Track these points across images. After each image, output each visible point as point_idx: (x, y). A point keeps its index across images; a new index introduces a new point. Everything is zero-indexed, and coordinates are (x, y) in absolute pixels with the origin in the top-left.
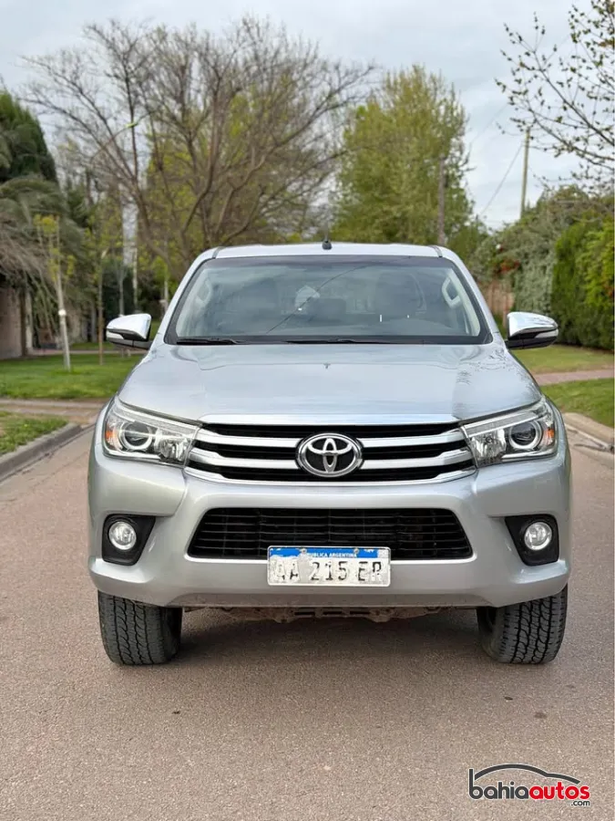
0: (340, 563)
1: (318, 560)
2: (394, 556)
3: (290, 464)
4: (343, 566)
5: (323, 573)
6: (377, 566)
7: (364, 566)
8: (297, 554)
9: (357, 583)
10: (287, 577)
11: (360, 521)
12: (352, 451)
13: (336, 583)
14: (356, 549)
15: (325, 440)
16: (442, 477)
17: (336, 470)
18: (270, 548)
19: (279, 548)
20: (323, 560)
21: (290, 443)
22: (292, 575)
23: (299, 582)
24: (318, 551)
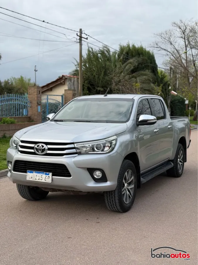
0: (41, 176)
1: (37, 175)
2: (53, 175)
3: (32, 151)
4: (42, 177)
5: (38, 178)
6: (49, 177)
7: (46, 177)
8: (33, 173)
9: (44, 181)
10: (30, 178)
12: (45, 148)
13: (40, 181)
14: (45, 172)
15: (39, 145)
16: (65, 156)
17: (42, 152)
18: (28, 171)
19: (29, 171)
20: (38, 175)
21: (32, 145)
23: (33, 179)
24: (37, 172)
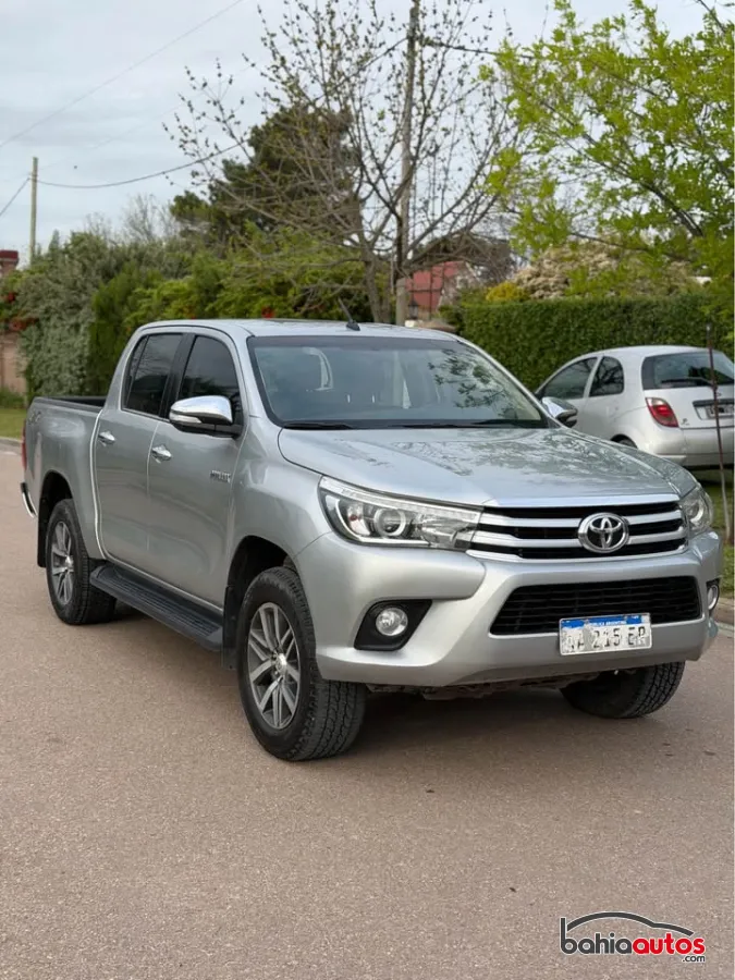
0: (615, 630)
1: (597, 629)
2: (653, 621)
4: (617, 633)
5: (602, 640)
6: (642, 630)
7: (632, 632)
8: (581, 624)
9: (627, 648)
10: (576, 647)
11: (626, 592)
12: (621, 528)
13: (612, 649)
14: (625, 616)
15: (602, 519)
16: (682, 548)
17: (611, 546)
18: (561, 621)
19: (568, 620)
20: (602, 628)
22: (579, 644)
23: (585, 650)
24: (598, 621)
